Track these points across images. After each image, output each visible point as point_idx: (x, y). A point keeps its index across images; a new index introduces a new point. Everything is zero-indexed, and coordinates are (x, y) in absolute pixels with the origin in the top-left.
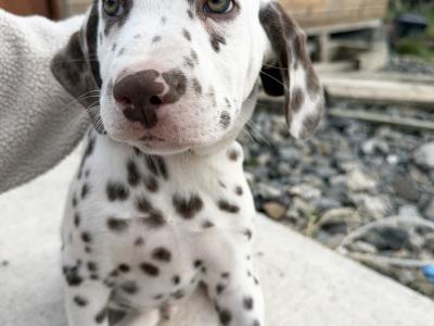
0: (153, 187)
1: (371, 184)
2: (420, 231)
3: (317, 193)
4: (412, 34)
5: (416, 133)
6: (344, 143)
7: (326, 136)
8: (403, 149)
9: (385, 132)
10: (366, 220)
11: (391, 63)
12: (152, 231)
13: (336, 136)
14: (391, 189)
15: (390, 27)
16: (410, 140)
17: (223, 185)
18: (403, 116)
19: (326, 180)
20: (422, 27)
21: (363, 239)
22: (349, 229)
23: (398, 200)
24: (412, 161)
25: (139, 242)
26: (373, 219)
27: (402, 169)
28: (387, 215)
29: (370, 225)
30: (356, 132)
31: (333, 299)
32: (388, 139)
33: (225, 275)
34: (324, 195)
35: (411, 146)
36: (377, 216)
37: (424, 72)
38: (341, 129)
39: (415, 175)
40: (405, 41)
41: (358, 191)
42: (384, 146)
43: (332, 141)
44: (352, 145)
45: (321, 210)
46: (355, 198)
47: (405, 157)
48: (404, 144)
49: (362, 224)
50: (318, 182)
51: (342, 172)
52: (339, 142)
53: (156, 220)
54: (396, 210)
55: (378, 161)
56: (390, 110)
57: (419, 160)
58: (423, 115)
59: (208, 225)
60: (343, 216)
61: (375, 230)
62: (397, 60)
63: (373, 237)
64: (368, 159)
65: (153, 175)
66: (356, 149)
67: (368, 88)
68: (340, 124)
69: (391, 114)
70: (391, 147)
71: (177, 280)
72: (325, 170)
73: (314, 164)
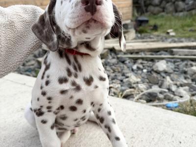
0: (76, 76)
1: (139, 80)
2: (161, 93)
3: (119, 85)
4: (143, 25)
5: (152, 60)
6: (125, 67)
7: (118, 65)
8: (148, 67)
9: (140, 61)
10: (140, 92)
11: (137, 36)
12: (77, 93)
13: (122, 65)
14: (147, 81)
15: (134, 23)
16: (150, 63)
17: (100, 70)
18: (146, 54)
19: (122, 81)
20: (147, 21)
21: (140, 99)
22: (135, 96)
23: (150, 84)
24: (153, 70)
25: (71, 97)
26: (142, 91)
27: (149, 73)
28: (148, 89)
29: (141, 94)
30: (129, 62)
31: (135, 116)
32: (142, 63)
33: (101, 105)
34: (122, 86)
35: (151, 65)
36: (143, 90)
37: (151, 38)
38: (123, 62)
39: (155, 75)
40: (141, 28)
41: (134, 83)
42: (141, 66)
43: (121, 67)
44: (128, 67)
45: (123, 91)
46: (134, 85)
47: (150, 69)
48: (148, 65)
49: (139, 94)
50: (119, 82)
51: (127, 77)
52: (124, 67)
53: (78, 88)
54: (151, 87)
55: (140, 72)
56: (140, 53)
57: (155, 69)
58: (154, 53)
59: (96, 87)
60: (131, 92)
61: (144, 95)
62: (139, 35)
63: (144, 97)
64: (136, 72)
65: (76, 72)
66: (131, 69)
67: (131, 46)
68: (123, 60)
69: (141, 55)
70: (144, 66)
71: (85, 111)
72: (120, 77)
73: (116, 76)
